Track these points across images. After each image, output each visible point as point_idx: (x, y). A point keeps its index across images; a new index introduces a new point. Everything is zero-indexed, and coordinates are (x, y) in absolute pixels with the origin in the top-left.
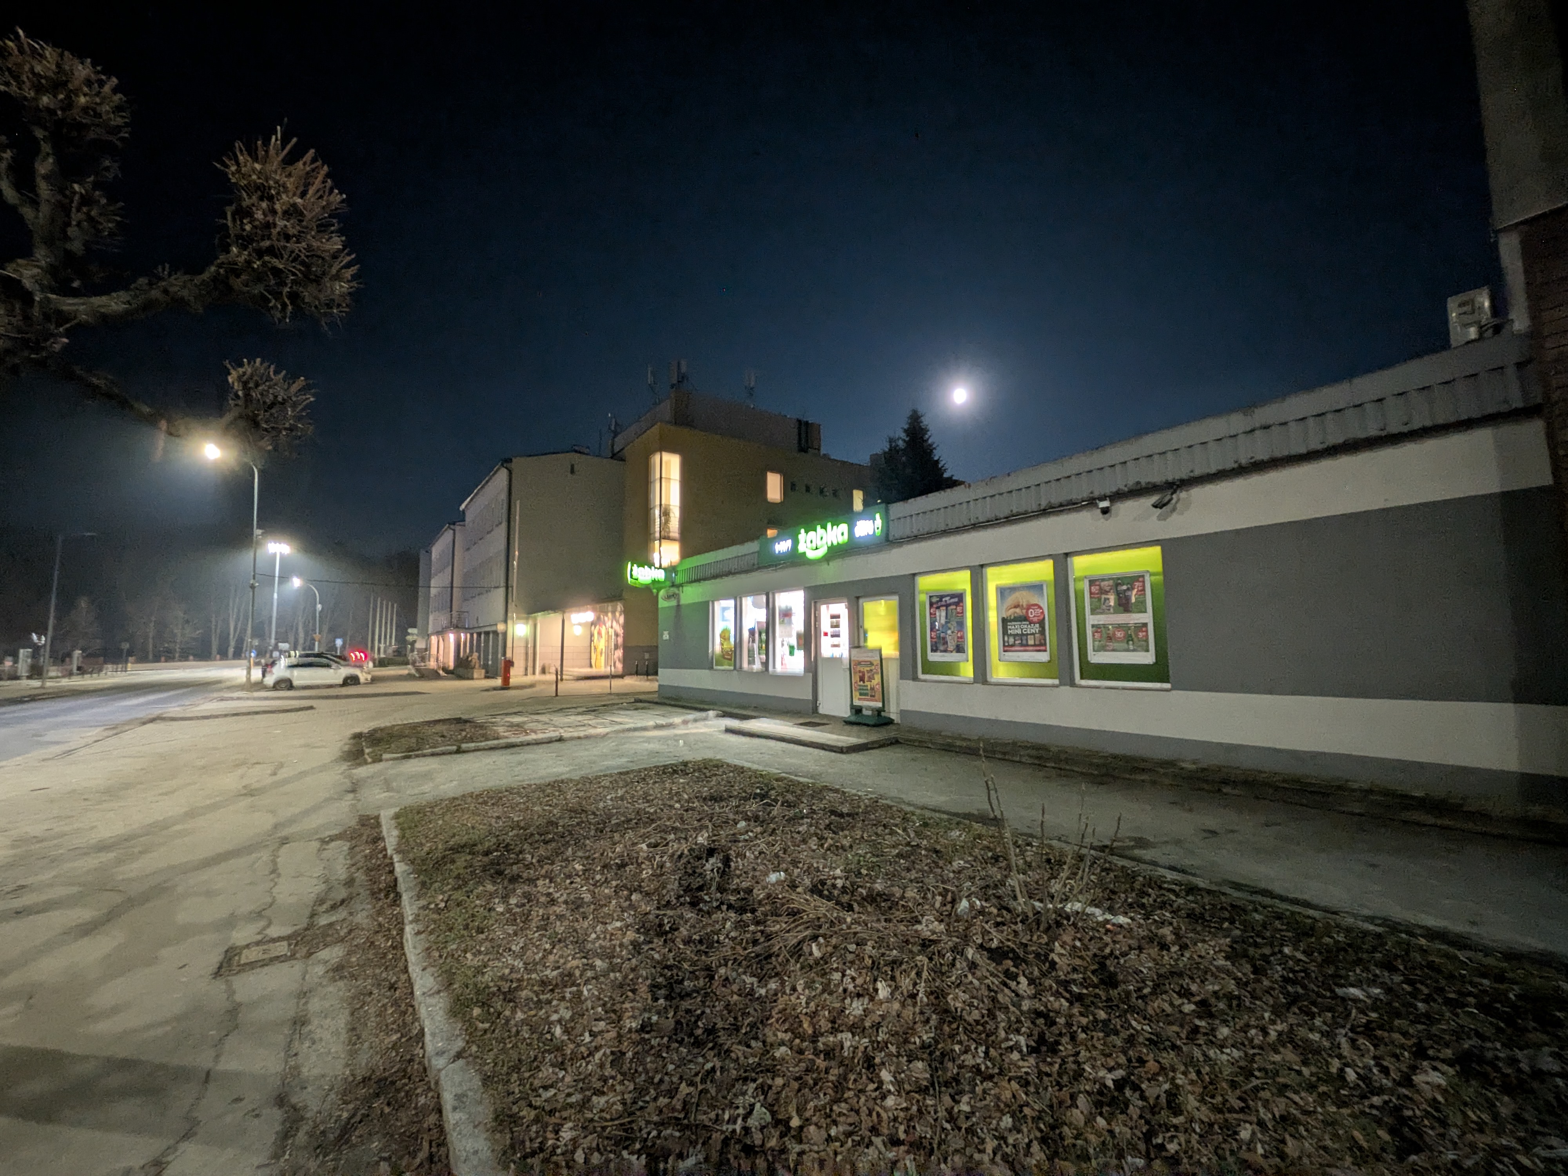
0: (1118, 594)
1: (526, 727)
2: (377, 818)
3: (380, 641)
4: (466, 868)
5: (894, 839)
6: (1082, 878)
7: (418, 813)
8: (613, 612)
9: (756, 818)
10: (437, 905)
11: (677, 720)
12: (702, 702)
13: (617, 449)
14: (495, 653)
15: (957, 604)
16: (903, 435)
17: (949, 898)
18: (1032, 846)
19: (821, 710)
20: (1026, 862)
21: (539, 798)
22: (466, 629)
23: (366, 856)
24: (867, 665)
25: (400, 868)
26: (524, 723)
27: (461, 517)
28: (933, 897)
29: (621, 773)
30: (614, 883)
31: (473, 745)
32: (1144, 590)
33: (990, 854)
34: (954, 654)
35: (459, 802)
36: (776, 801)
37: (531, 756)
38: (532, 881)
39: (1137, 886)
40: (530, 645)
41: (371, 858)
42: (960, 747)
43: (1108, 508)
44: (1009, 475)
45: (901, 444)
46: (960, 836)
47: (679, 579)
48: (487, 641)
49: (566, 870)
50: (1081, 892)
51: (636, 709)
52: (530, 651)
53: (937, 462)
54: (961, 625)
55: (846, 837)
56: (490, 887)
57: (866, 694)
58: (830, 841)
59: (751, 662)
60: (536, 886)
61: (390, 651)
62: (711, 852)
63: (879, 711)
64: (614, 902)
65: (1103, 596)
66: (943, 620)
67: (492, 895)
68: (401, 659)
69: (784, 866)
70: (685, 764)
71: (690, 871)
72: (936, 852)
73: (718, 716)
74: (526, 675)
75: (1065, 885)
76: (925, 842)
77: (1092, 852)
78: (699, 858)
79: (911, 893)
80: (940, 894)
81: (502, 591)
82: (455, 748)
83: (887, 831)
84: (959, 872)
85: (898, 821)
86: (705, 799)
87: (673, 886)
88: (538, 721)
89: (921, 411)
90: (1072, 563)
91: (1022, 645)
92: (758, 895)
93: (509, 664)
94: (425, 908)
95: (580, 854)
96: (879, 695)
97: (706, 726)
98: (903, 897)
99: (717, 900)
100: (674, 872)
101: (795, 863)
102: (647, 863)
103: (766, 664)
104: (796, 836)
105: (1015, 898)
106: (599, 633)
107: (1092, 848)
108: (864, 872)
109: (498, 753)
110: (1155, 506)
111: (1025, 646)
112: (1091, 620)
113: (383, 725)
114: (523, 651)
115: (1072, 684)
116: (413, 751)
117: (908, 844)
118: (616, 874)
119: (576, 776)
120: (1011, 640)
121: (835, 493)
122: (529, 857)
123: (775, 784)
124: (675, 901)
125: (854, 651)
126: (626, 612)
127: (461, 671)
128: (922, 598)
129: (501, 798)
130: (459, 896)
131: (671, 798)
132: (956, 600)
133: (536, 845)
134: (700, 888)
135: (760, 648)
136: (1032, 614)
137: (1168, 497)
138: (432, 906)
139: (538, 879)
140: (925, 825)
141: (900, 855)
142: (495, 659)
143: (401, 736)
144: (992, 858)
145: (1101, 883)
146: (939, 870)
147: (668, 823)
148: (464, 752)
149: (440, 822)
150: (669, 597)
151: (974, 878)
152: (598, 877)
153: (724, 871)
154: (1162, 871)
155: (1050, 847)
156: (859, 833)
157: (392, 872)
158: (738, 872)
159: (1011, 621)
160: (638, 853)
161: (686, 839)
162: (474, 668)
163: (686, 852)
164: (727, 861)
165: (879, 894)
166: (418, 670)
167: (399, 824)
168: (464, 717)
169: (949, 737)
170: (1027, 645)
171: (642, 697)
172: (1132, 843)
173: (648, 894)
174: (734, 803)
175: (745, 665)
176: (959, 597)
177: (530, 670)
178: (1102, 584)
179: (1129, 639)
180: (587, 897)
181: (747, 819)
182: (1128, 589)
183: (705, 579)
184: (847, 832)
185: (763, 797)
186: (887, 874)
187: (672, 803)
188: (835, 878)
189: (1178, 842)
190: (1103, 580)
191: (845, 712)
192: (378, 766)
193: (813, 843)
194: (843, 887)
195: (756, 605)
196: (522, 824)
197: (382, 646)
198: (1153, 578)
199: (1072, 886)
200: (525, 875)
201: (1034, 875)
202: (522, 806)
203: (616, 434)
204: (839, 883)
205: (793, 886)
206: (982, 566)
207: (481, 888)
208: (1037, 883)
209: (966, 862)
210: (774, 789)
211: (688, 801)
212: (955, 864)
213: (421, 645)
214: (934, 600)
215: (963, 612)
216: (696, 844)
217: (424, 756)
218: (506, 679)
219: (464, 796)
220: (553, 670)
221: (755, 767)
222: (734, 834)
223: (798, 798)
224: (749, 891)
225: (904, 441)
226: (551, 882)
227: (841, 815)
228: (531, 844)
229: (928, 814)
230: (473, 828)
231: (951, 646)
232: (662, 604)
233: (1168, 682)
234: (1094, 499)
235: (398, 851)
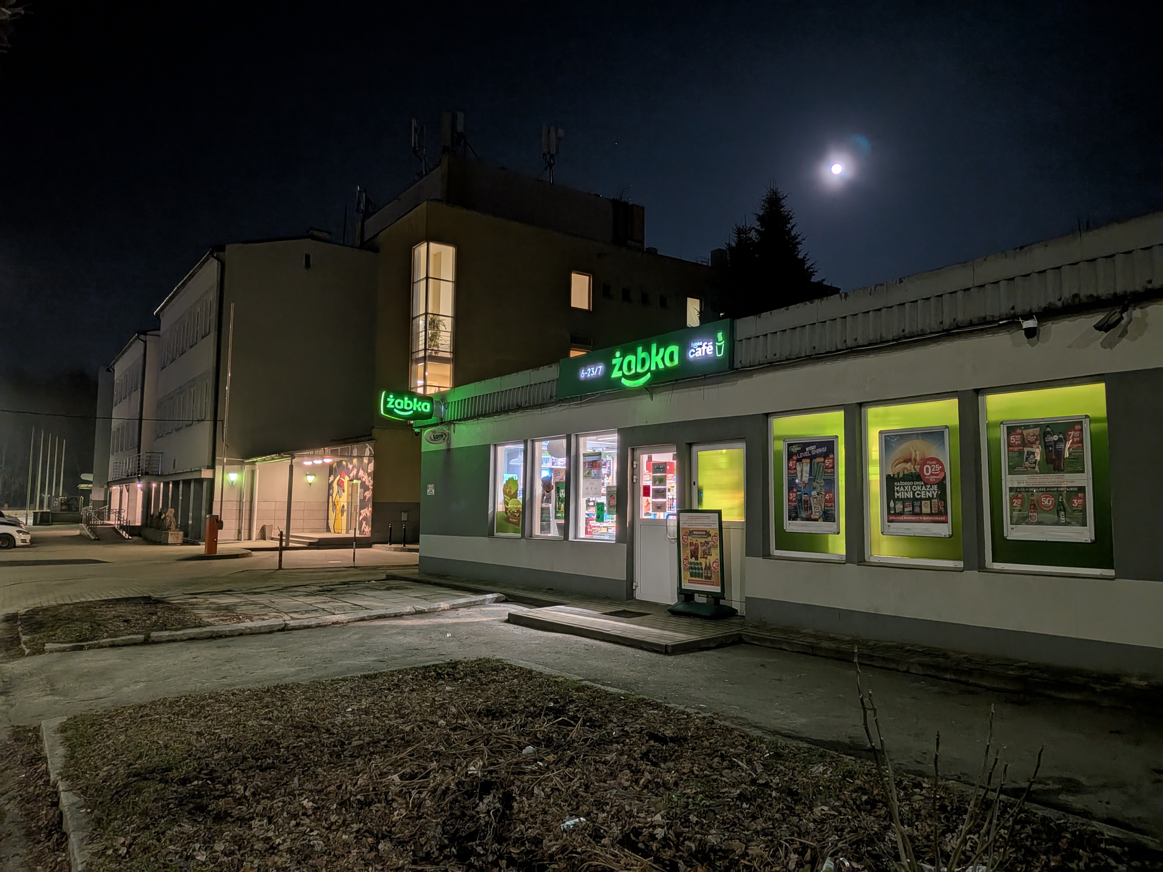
0: (1046, 446)
1: (238, 611)
2: (37, 730)
3: (42, 490)
4: (155, 800)
5: (734, 774)
6: (988, 833)
7: (92, 725)
8: (360, 457)
9: (549, 741)
10: (116, 850)
11: (444, 605)
12: (478, 581)
13: (367, 237)
14: (198, 508)
15: (825, 455)
16: (757, 225)
17: (808, 856)
18: (922, 788)
19: (640, 594)
20: (912, 810)
21: (254, 709)
22: (158, 477)
23: (20, 783)
24: (701, 536)
25: (66, 799)
26: (235, 605)
27: (155, 324)
28: (786, 856)
29: (366, 677)
30: (355, 827)
31: (167, 633)
32: (1081, 441)
33: (864, 798)
34: (820, 523)
35: (147, 711)
36: (575, 718)
37: (243, 651)
38: (244, 821)
39: (1063, 844)
40: (246, 499)
41: (28, 786)
42: (827, 650)
43: (1034, 329)
44: (901, 281)
45: (753, 235)
46: (825, 772)
47: (450, 414)
48: (186, 494)
49: (291, 808)
50: (986, 851)
51: (388, 589)
52: (246, 508)
53: (803, 261)
54: (831, 483)
55: (669, 771)
56: (188, 828)
57: (699, 575)
58: (648, 776)
59: (545, 528)
60: (250, 828)
61: (56, 503)
62: (486, 787)
63: (716, 598)
64: (354, 852)
65: (1026, 450)
66: (806, 479)
67: (191, 839)
68: (71, 515)
69: (585, 808)
70: (454, 665)
71: (458, 813)
72: (791, 793)
73: (497, 601)
74: (239, 539)
75: (965, 842)
76: (776, 780)
77: (1003, 797)
78: (470, 795)
79: (755, 850)
80: (796, 851)
81: (208, 425)
82: (141, 637)
83: (725, 763)
84: (823, 821)
85: (741, 749)
86: (479, 714)
87: (434, 831)
88: (255, 604)
89: (782, 191)
90: (984, 403)
91: (914, 514)
92: (550, 847)
93: (217, 524)
94: (102, 853)
95: (309, 786)
96: (716, 577)
97: (484, 614)
98: (745, 855)
99: (494, 853)
100: (436, 814)
101: (600, 805)
102: (400, 800)
103: (564, 529)
104: (601, 767)
105: (897, 858)
106: (340, 484)
107: (1002, 791)
108: (693, 818)
109: (202, 645)
110: (1099, 327)
111: (917, 514)
112: (1009, 481)
113: (45, 604)
114: (234, 507)
115: (981, 568)
116: (87, 640)
117: (754, 782)
118: (358, 814)
119: (305, 679)
120: (899, 506)
121: (663, 303)
122: (240, 787)
123: (575, 695)
124: (437, 854)
125: (684, 516)
126: (376, 457)
127: (149, 532)
128: (778, 446)
129: (203, 707)
130: (144, 838)
131: (433, 713)
132: (824, 449)
133: (251, 773)
134: (472, 836)
135: (557, 510)
136: (928, 471)
137: (1117, 316)
138: (110, 852)
139: (252, 818)
140: (778, 756)
141: (742, 797)
142: (198, 519)
143: (70, 620)
144: (867, 802)
145: (1013, 841)
146: (795, 819)
147: (430, 746)
148: (154, 643)
149: (122, 738)
150: (436, 438)
151: (842, 830)
152: (333, 818)
153: (504, 813)
154: (1097, 826)
155: (946, 789)
156: (688, 765)
157: (56, 804)
158: (522, 815)
159: (899, 480)
160: (387, 786)
161: (452, 768)
162: (169, 529)
163: (453, 786)
164: (507, 799)
165: (713, 849)
166: (93, 530)
167: (67, 739)
168: (155, 596)
169: (811, 636)
170: (920, 514)
171: (395, 572)
172: (1057, 786)
173: (401, 843)
174: (519, 720)
175: (537, 531)
176: (829, 445)
177: (244, 534)
178: (1025, 432)
179: (1060, 508)
180: (319, 845)
181: (536, 743)
182: (1060, 440)
183: (485, 415)
184: (671, 764)
185: (558, 712)
186: (724, 823)
187: (435, 718)
188: (654, 827)
189: (1121, 786)
190: (1027, 427)
191: (671, 598)
192: (39, 660)
193: (625, 777)
194: (665, 838)
195: (552, 452)
196: (232, 744)
197: (46, 496)
198: (1093, 425)
199: (976, 843)
200: (235, 812)
201: (925, 827)
202: (232, 719)
203: (367, 215)
204: (660, 833)
205: (597, 836)
206: (861, 405)
207: (176, 829)
208: (927, 838)
209: (833, 808)
210: (572, 701)
211: (456, 717)
212: (817, 810)
213: (97, 496)
214: (795, 449)
215: (833, 467)
216: (467, 775)
217: (101, 647)
218: (213, 543)
219: (153, 703)
220: (276, 534)
221: (547, 671)
222: (516, 764)
223: (606, 714)
224: (537, 841)
225: (757, 231)
226: (270, 822)
227: (663, 740)
228: (243, 771)
229: (781, 741)
230: (166, 747)
231: (816, 511)
232: (427, 446)
233: (1112, 568)
234: (1015, 316)
235: (65, 776)
